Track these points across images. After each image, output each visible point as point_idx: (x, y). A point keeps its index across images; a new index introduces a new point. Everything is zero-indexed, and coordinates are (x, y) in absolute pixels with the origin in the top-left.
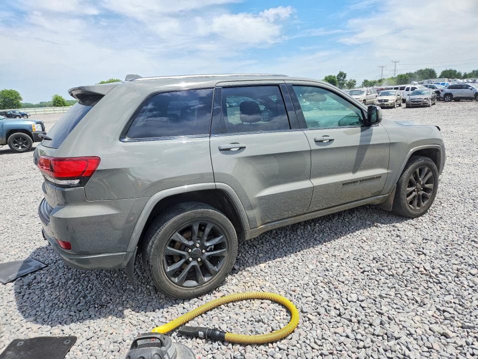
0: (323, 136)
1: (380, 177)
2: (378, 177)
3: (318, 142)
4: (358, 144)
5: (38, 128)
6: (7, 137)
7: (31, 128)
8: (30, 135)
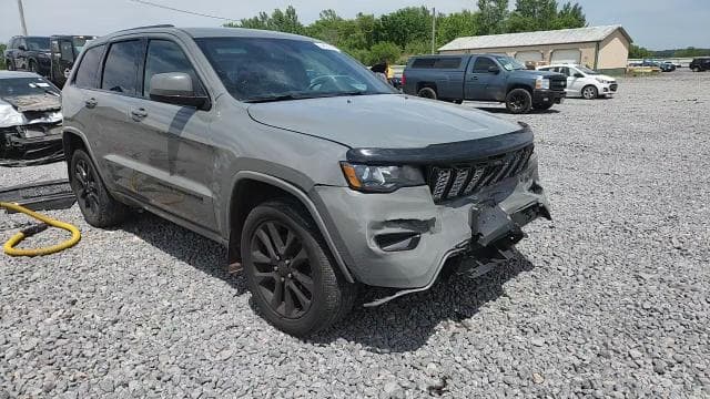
0: (140, 109)
1: (202, 199)
2: (200, 198)
3: (135, 116)
5: (543, 84)
6: (508, 93)
7: (535, 84)
8: (531, 93)
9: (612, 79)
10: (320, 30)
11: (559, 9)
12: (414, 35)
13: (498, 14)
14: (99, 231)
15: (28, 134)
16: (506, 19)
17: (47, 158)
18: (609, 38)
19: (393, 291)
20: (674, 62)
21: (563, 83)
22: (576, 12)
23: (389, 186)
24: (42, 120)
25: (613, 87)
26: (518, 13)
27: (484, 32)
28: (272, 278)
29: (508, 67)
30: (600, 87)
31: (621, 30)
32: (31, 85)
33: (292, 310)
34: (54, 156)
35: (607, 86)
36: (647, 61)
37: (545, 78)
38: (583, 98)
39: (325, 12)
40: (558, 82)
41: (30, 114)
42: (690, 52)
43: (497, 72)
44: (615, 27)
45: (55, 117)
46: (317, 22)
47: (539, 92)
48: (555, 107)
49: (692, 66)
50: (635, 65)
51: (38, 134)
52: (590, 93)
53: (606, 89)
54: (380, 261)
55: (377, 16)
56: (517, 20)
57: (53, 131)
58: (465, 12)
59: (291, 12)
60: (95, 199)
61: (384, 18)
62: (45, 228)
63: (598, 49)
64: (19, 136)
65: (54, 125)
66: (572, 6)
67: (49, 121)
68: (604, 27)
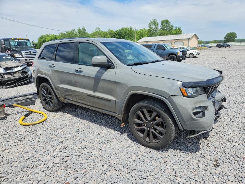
0: (79, 68)
1: (110, 101)
2: (109, 101)
3: (77, 71)
4: (94, 77)
5: (180, 54)
6: (168, 57)
7: (177, 53)
8: (176, 56)
9: (198, 51)
10: (95, 35)
11: (174, 28)
12: (127, 37)
13: (155, 30)
14: (53, 113)
15: (6, 76)
16: (158, 31)
17: (14, 85)
18: (192, 37)
19: (198, 132)
20: (210, 45)
21: (186, 53)
22: (179, 29)
23: (195, 95)
24: (11, 71)
25: (199, 54)
26: (162, 29)
27: (151, 36)
28: (144, 129)
29: (168, 48)
30: (195, 54)
31: (195, 35)
32: (4, 58)
33: (153, 140)
34: (16, 84)
35: (197, 53)
36: (203, 45)
37: (181, 51)
38: (189, 57)
39: (96, 28)
40: (184, 53)
41: (6, 69)
42: (215, 42)
43: (165, 50)
44: (194, 34)
45: (16, 70)
46: (94, 32)
47: (179, 56)
48: (183, 61)
49: (217, 46)
50: (199, 46)
51: (10, 76)
52: (191, 56)
53: (196, 55)
54: (195, 121)
55: (115, 30)
56: (162, 32)
57: (15, 75)
58: (144, 29)
59: (84, 29)
60: (51, 102)
61: (117, 31)
62: (31, 113)
63: (189, 41)
64: (2, 77)
65: (16, 72)
66: (178, 27)
67: (13, 71)
68: (190, 34)
